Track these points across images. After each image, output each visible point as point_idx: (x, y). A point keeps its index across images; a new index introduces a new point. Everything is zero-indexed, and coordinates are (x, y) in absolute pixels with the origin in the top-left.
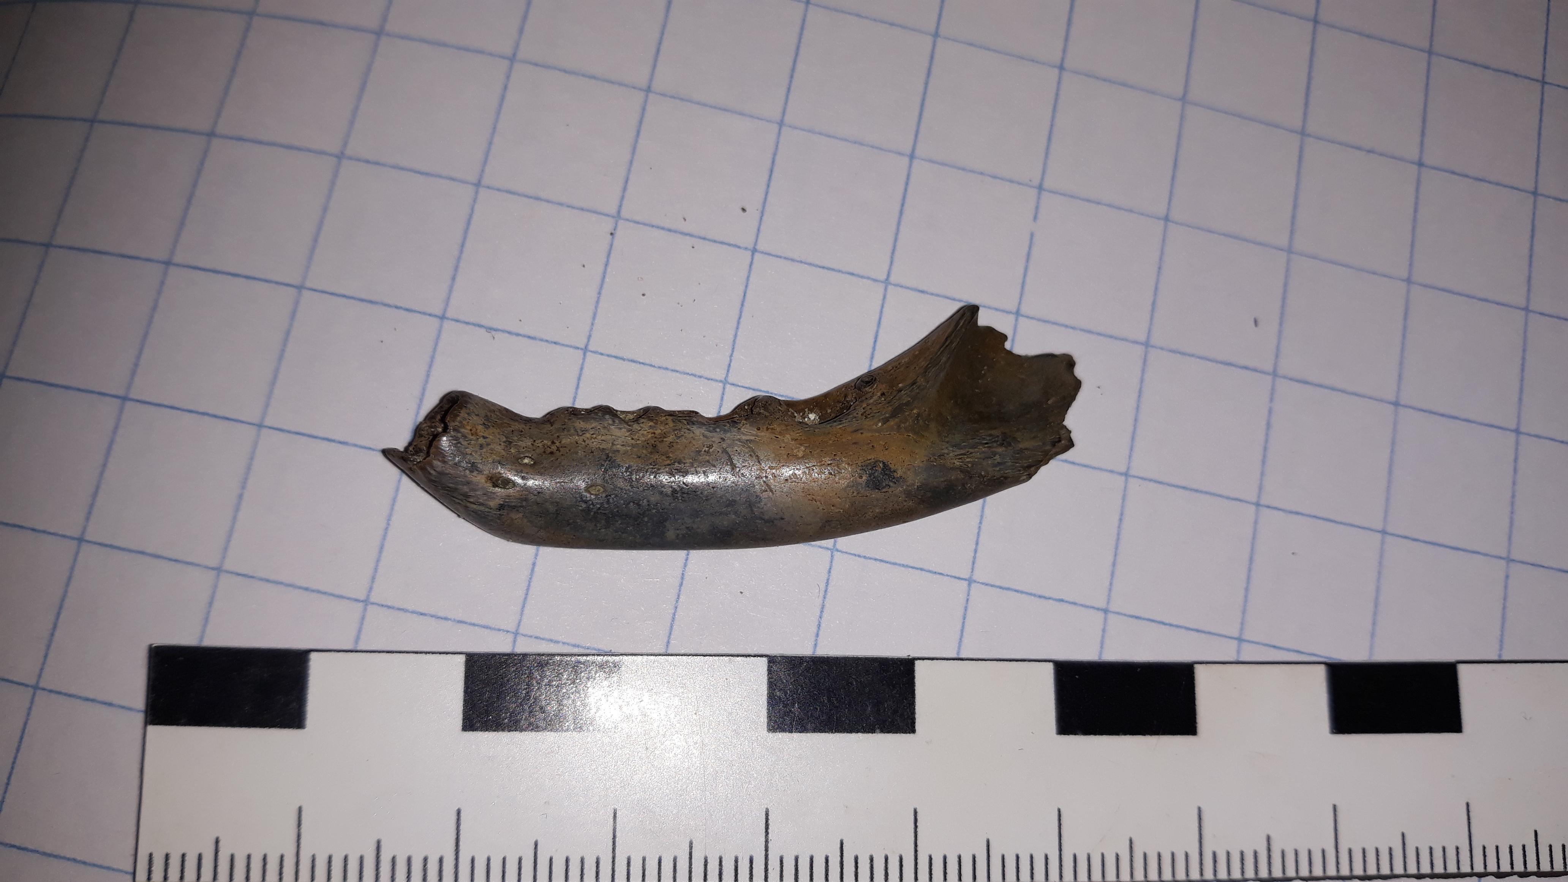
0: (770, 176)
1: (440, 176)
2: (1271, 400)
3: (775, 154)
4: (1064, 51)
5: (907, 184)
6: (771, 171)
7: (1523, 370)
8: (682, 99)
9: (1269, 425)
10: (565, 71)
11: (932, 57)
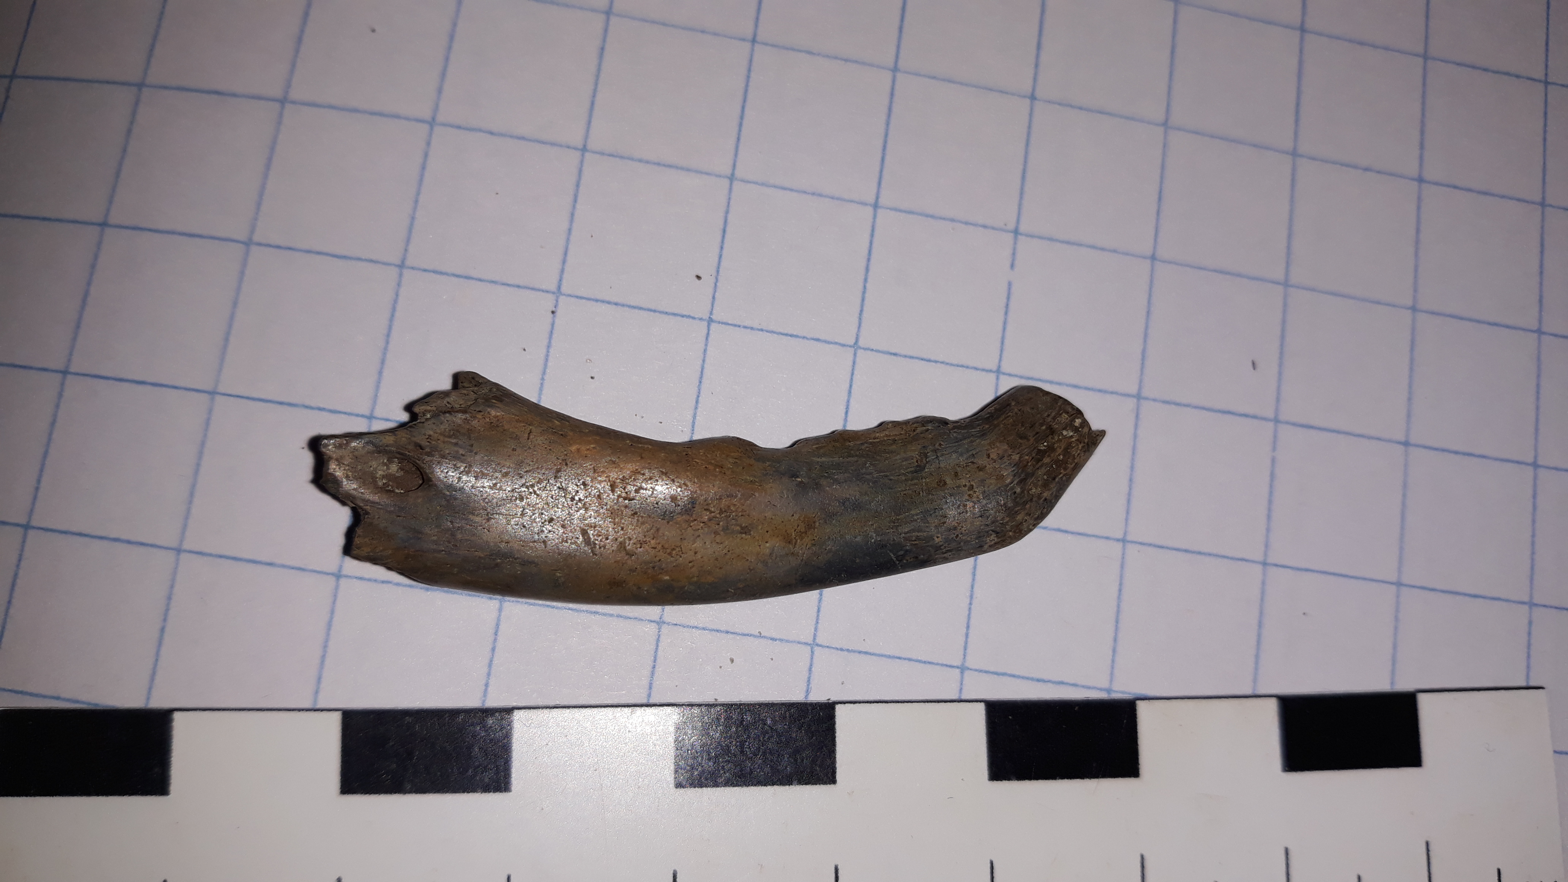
0: (723, 237)
1: (359, 259)
2: (1274, 449)
3: (727, 212)
4: (1035, 79)
5: (872, 235)
6: (724, 231)
7: (1538, 398)
8: (622, 157)
9: (1272, 476)
10: (491, 133)
11: (892, 94)
